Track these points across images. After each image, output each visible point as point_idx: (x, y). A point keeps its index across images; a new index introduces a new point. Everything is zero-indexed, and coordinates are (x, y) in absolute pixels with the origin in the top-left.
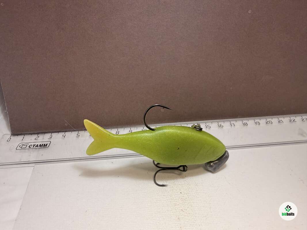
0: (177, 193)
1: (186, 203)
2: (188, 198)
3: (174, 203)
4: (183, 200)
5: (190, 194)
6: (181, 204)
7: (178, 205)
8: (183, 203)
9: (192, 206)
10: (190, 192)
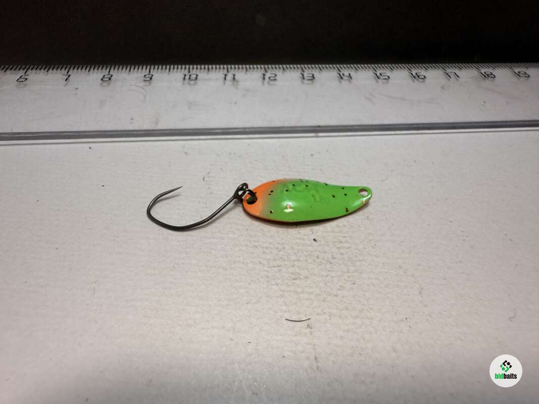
0: (303, 239)
1: (333, 274)
2: (339, 256)
3: (291, 270)
4: (324, 262)
5: (346, 245)
6: (315, 275)
7: (306, 277)
8: (324, 273)
9: (354, 284)
10: (344, 237)
